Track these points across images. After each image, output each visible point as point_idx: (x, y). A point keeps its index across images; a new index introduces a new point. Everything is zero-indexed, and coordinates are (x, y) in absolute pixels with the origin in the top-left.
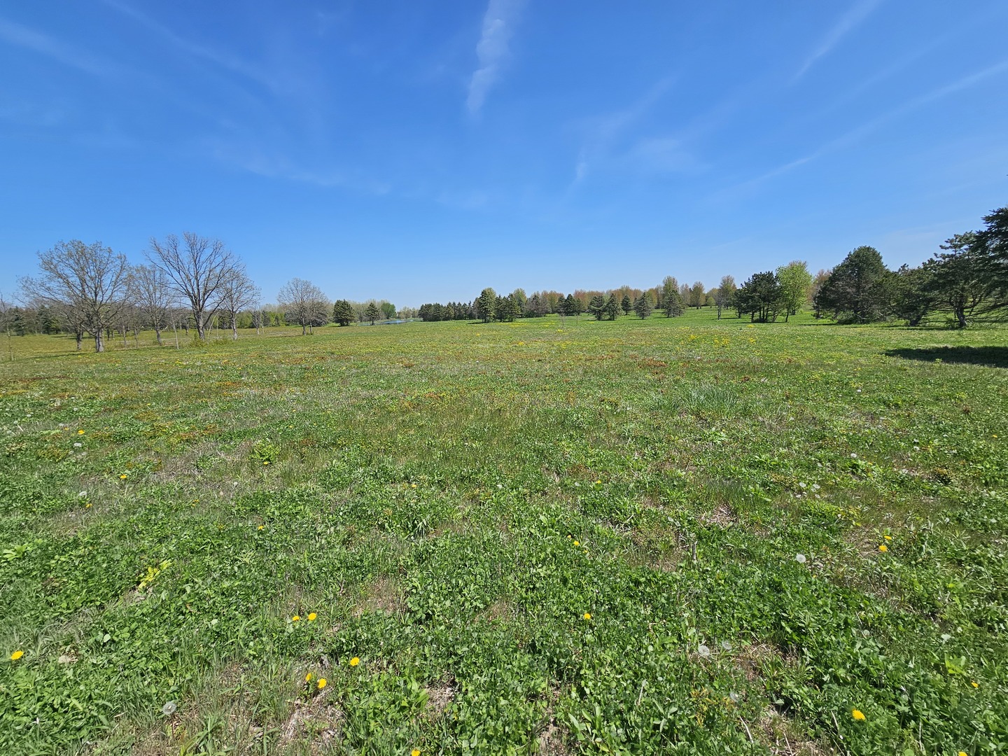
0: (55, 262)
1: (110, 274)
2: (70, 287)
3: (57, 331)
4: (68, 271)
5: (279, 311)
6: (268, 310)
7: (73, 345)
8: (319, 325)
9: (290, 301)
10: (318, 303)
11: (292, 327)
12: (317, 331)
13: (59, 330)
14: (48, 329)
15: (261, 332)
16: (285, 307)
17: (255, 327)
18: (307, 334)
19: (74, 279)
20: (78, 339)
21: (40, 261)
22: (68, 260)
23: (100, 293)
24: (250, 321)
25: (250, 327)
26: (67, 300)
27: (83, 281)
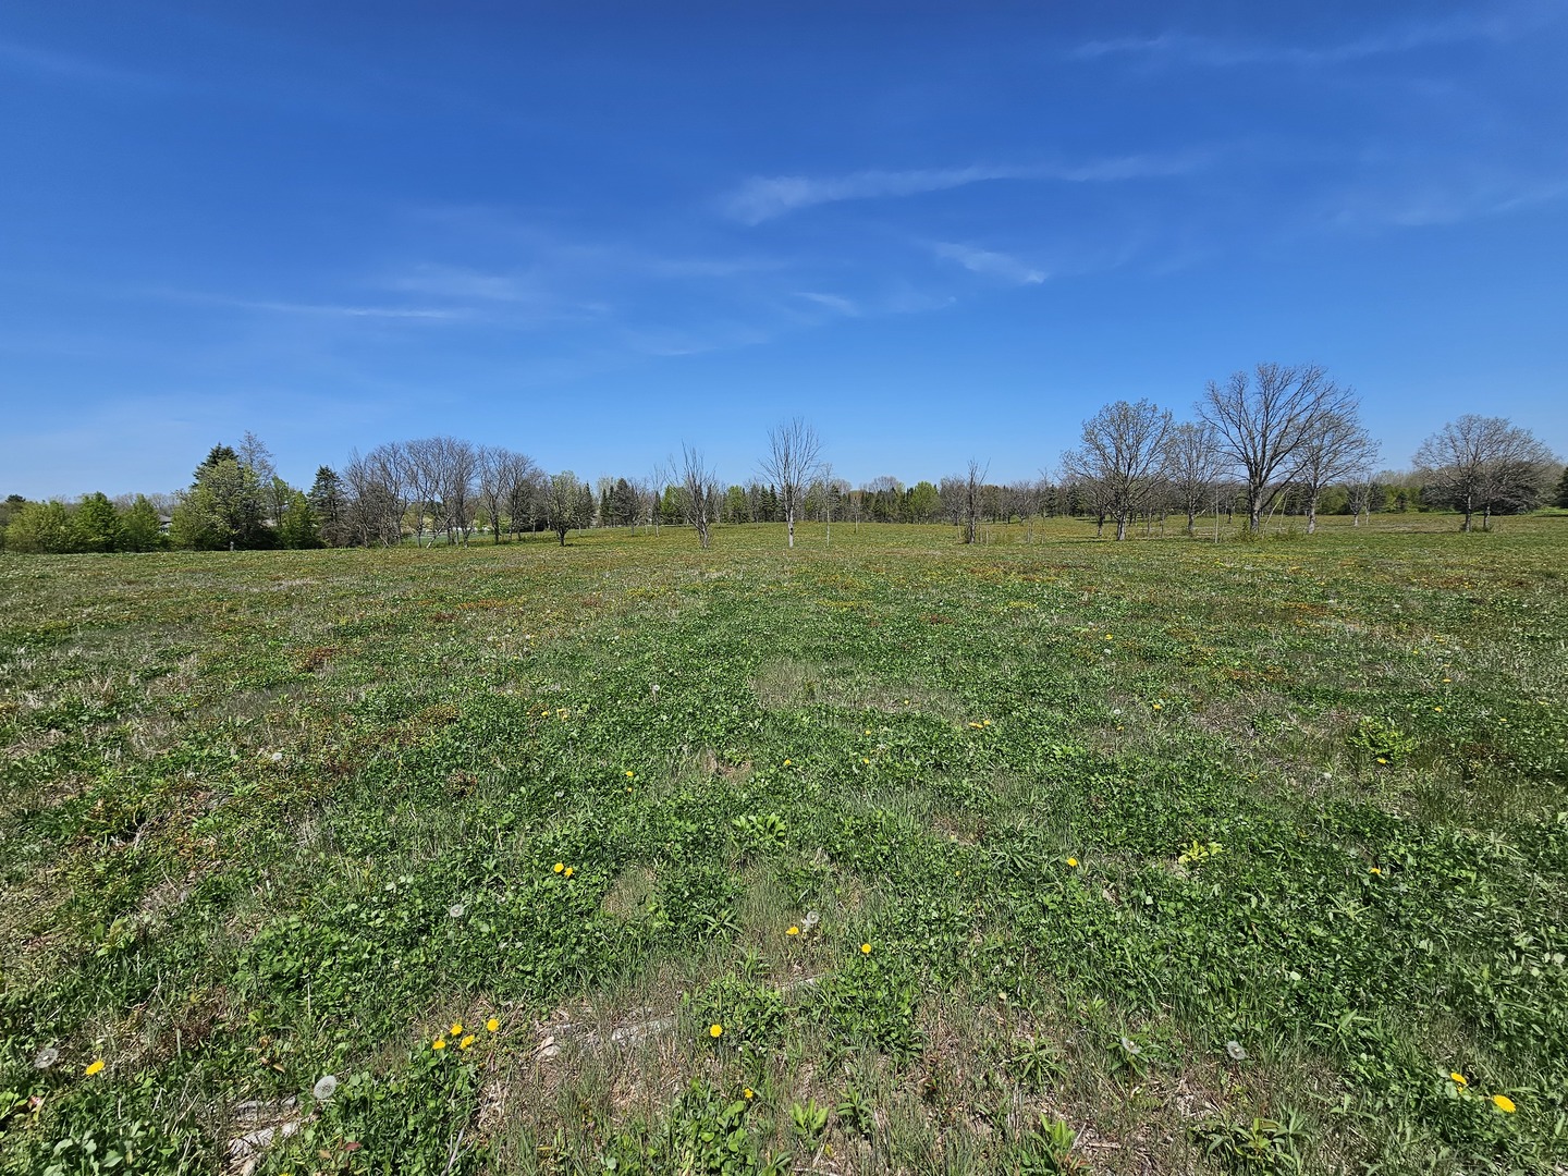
0: (1096, 431)
1: (1149, 441)
2: (1105, 460)
3: (1082, 512)
4: (1107, 441)
5: (1408, 484)
6: (1384, 482)
7: (1093, 530)
8: (1510, 510)
9: (1443, 462)
10: (1520, 465)
11: (1435, 515)
12: (1503, 525)
13: (1083, 512)
14: (1075, 511)
15: (1363, 522)
16: (1428, 473)
17: (1350, 513)
18: (1474, 529)
19: (1111, 451)
20: (1100, 524)
21: (1083, 432)
22: (1108, 427)
23: (1134, 466)
24: (1341, 502)
25: (1339, 513)
26: (1098, 475)
27: (1119, 451)
